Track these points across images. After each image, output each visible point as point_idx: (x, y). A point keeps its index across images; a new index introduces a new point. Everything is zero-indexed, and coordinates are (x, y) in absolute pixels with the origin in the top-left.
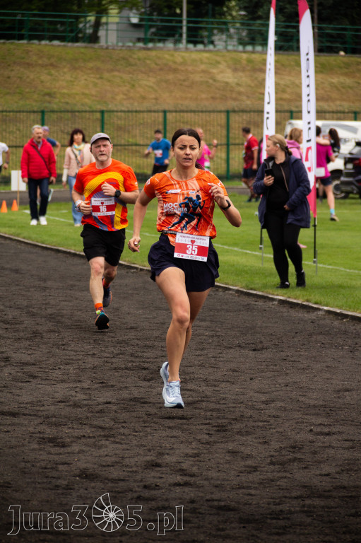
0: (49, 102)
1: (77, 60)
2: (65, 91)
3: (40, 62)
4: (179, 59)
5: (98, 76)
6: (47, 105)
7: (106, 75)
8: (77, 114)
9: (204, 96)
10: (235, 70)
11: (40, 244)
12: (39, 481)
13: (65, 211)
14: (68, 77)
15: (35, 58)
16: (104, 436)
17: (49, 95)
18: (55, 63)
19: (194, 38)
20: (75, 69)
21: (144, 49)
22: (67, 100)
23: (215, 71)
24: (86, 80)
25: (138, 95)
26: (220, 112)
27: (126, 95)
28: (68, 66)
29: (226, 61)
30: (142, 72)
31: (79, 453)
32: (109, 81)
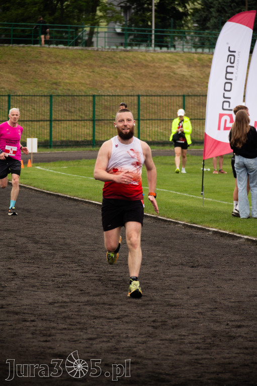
0: (56, 89)
1: (76, 59)
2: (67, 81)
3: (49, 60)
4: (149, 58)
5: (91, 70)
6: (54, 91)
7: (97, 70)
8: (75, 97)
9: (167, 85)
10: (189, 66)
11: (45, 191)
12: (30, 361)
13: (65, 167)
14: (69, 71)
15: (45, 57)
16: (80, 329)
17: (56, 84)
18: (60, 61)
19: (161, 43)
20: (75, 65)
21: (124, 51)
22: (69, 88)
23: (175, 67)
24: (82, 73)
25: (120, 84)
26: (179, 96)
27: (110, 84)
28: (70, 63)
29: (182, 60)
30: (122, 67)
31: (61, 341)
32: (99, 74)
